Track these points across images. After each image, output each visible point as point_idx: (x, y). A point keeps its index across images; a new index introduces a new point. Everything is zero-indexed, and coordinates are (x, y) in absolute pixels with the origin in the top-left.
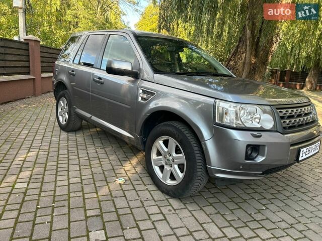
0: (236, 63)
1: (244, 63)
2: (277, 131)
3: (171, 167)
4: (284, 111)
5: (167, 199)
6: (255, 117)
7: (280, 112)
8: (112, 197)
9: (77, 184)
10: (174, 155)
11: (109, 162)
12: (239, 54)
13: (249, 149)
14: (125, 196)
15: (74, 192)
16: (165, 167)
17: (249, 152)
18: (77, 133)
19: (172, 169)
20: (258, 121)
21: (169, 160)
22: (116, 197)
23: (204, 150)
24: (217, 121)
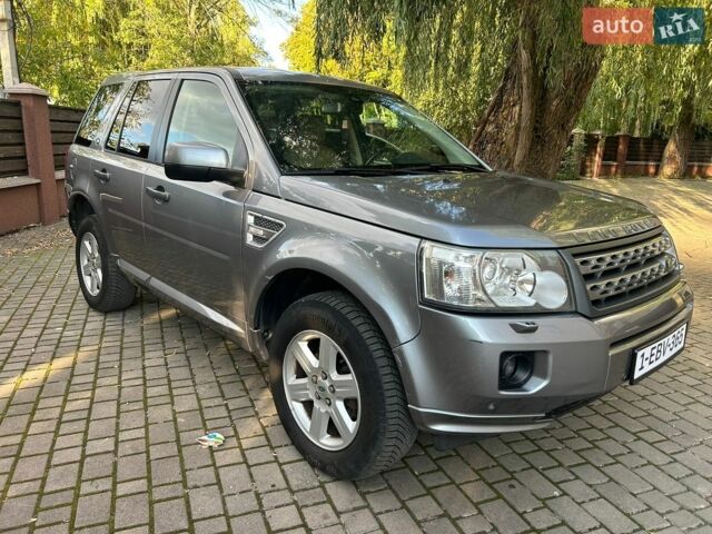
0: (499, 127)
1: (518, 128)
2: (576, 313)
3: (330, 405)
4: (593, 259)
5: (322, 485)
6: (520, 279)
7: (583, 263)
8: (185, 487)
9: (103, 456)
10: (335, 376)
11: (191, 390)
12: (505, 108)
13: (507, 361)
14: (219, 483)
15: (93, 480)
16: (316, 405)
17: (510, 369)
18: (128, 314)
19: (331, 410)
20: (529, 288)
21: (322, 389)
22: (196, 487)
23: (400, 365)
24: (426, 296)
